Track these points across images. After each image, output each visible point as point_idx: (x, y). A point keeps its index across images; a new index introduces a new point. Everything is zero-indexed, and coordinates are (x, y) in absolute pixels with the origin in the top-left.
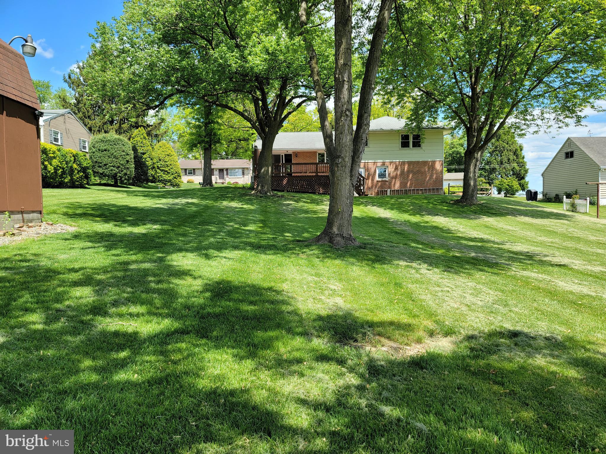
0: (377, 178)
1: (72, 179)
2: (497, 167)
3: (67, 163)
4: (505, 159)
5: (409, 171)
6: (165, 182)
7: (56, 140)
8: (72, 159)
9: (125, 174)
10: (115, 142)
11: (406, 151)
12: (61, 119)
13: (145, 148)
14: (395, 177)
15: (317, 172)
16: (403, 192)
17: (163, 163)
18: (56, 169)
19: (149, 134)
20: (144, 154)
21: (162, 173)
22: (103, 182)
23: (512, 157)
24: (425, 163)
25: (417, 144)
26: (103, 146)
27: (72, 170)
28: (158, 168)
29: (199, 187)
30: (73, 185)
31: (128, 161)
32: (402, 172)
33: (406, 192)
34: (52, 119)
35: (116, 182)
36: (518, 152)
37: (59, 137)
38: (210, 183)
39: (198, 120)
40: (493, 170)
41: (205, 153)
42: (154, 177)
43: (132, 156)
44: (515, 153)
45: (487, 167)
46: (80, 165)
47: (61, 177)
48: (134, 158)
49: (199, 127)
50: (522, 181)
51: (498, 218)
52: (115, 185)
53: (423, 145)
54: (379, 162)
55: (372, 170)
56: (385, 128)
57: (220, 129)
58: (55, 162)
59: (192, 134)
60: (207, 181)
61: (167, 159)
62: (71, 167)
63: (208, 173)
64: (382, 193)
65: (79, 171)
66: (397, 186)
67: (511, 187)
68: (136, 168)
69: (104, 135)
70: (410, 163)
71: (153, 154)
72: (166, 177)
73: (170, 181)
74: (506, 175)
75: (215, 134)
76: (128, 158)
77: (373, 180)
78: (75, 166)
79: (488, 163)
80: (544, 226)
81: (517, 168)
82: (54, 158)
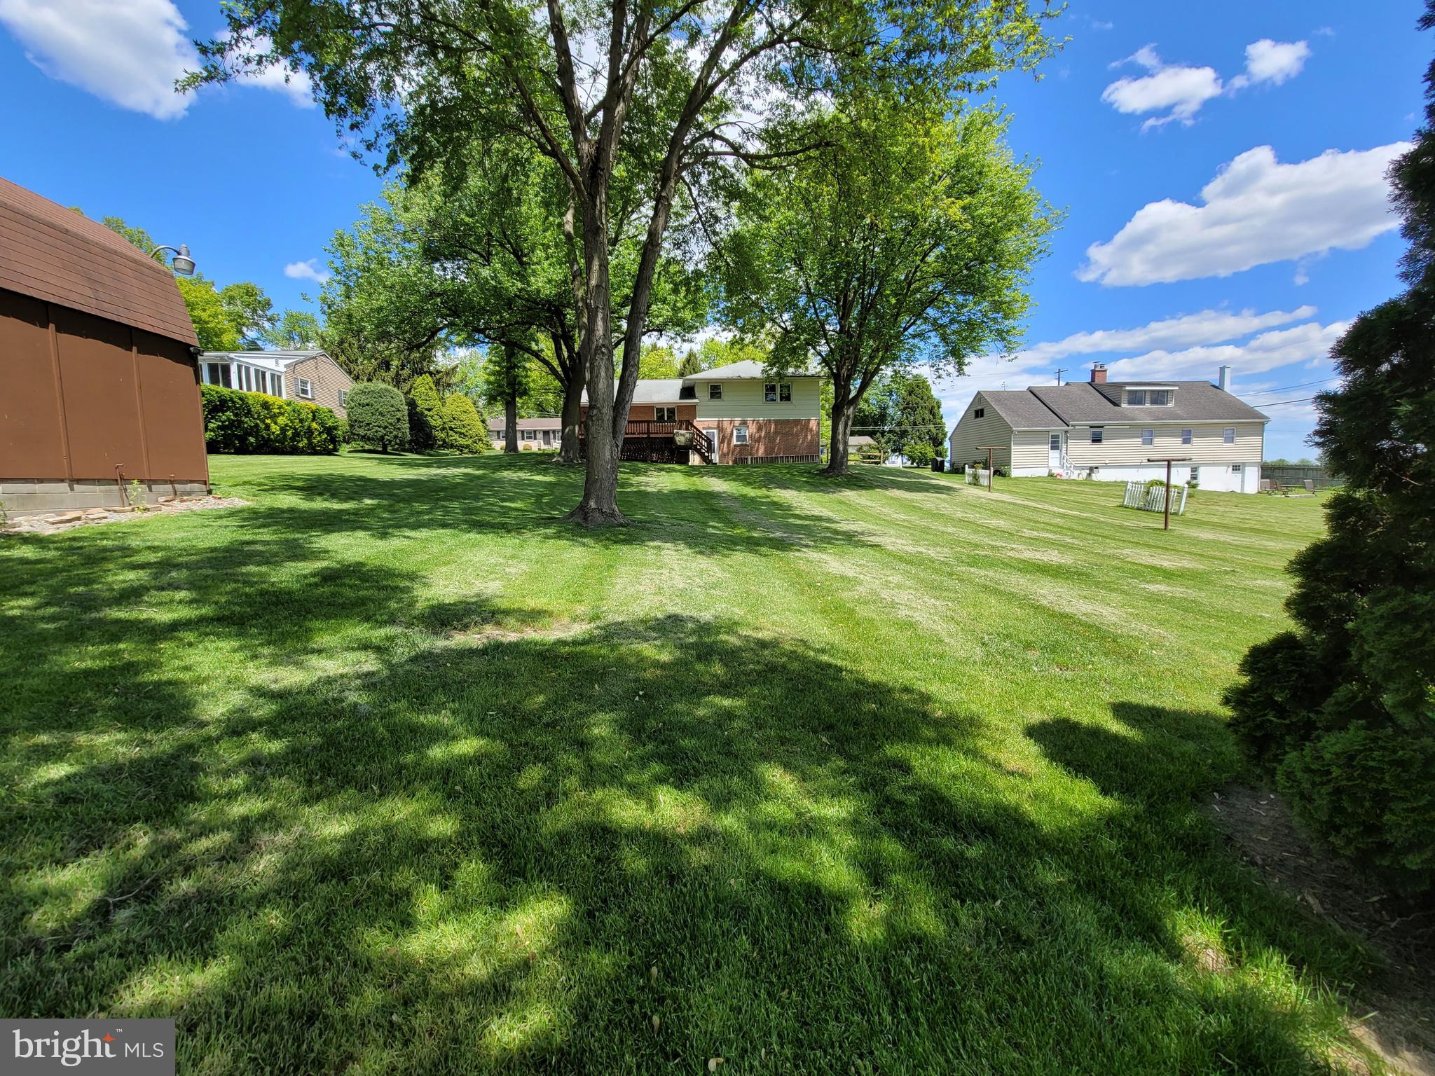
0: (734, 442)
1: (310, 443)
2: (909, 428)
3: (301, 421)
4: (919, 420)
5: (775, 432)
6: (461, 448)
7: (304, 391)
8: (310, 416)
9: (396, 437)
10: (381, 394)
11: (772, 406)
12: (312, 363)
13: (432, 403)
14: (758, 440)
15: (648, 433)
16: (769, 460)
17: (458, 423)
18: (283, 430)
19: (437, 383)
20: (429, 410)
21: (457, 436)
22: (367, 447)
23: (927, 417)
24: (797, 422)
25: (786, 398)
26: (364, 399)
27: (310, 432)
28: (451, 429)
29: (502, 452)
30: (312, 451)
31: (399, 420)
32: (767, 434)
33: (773, 460)
34: (297, 363)
35: (385, 447)
36: (936, 410)
37: (309, 388)
38: (515, 448)
39: (499, 364)
40: (904, 434)
41: (507, 409)
42: (444, 441)
43: (406, 413)
44: (931, 412)
45: (897, 429)
46: (322, 424)
47: (293, 439)
48: (410, 415)
49: (499, 373)
50: (940, 448)
51: (863, 492)
52: (384, 452)
53: (793, 397)
54: (738, 420)
55: (729, 430)
56: (743, 375)
57: (527, 376)
58: (282, 420)
59: (488, 382)
60: (511, 447)
61: (463, 417)
62: (309, 427)
63: (511, 435)
64: (740, 461)
65: (320, 433)
66: (761, 452)
67: (924, 454)
68: (411, 429)
69: (366, 384)
70: (776, 422)
71: (444, 410)
72: (462, 441)
73: (467, 447)
74: (921, 439)
75: (520, 384)
76: (399, 415)
77: (729, 444)
78: (314, 425)
79: (899, 424)
80: (912, 501)
81: (934, 431)
82: (282, 414)
